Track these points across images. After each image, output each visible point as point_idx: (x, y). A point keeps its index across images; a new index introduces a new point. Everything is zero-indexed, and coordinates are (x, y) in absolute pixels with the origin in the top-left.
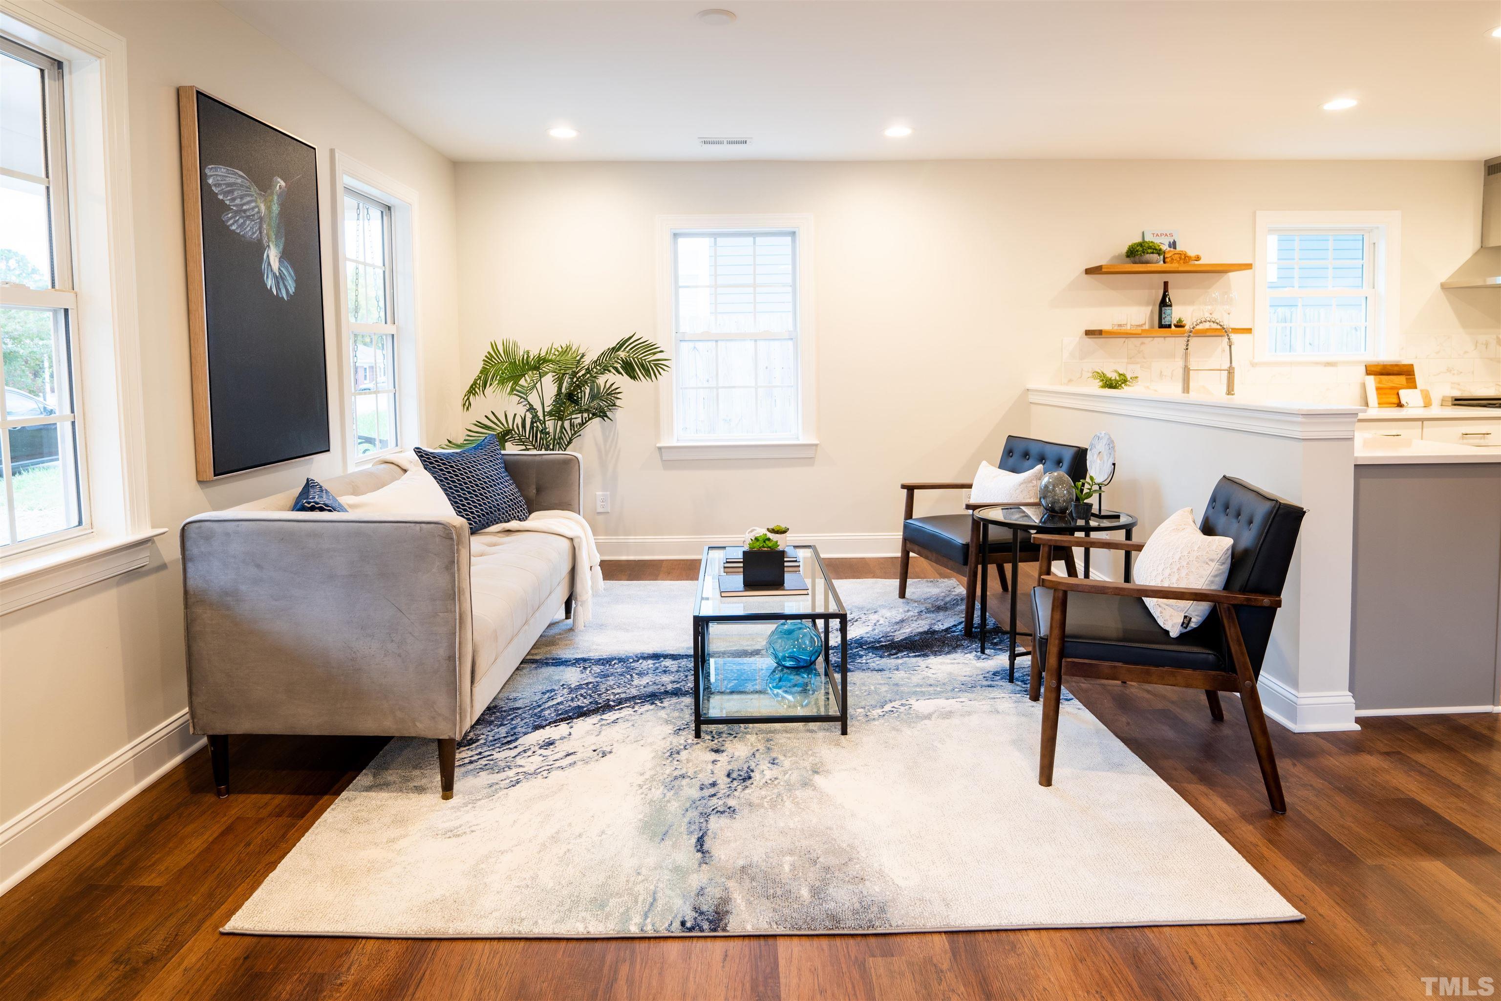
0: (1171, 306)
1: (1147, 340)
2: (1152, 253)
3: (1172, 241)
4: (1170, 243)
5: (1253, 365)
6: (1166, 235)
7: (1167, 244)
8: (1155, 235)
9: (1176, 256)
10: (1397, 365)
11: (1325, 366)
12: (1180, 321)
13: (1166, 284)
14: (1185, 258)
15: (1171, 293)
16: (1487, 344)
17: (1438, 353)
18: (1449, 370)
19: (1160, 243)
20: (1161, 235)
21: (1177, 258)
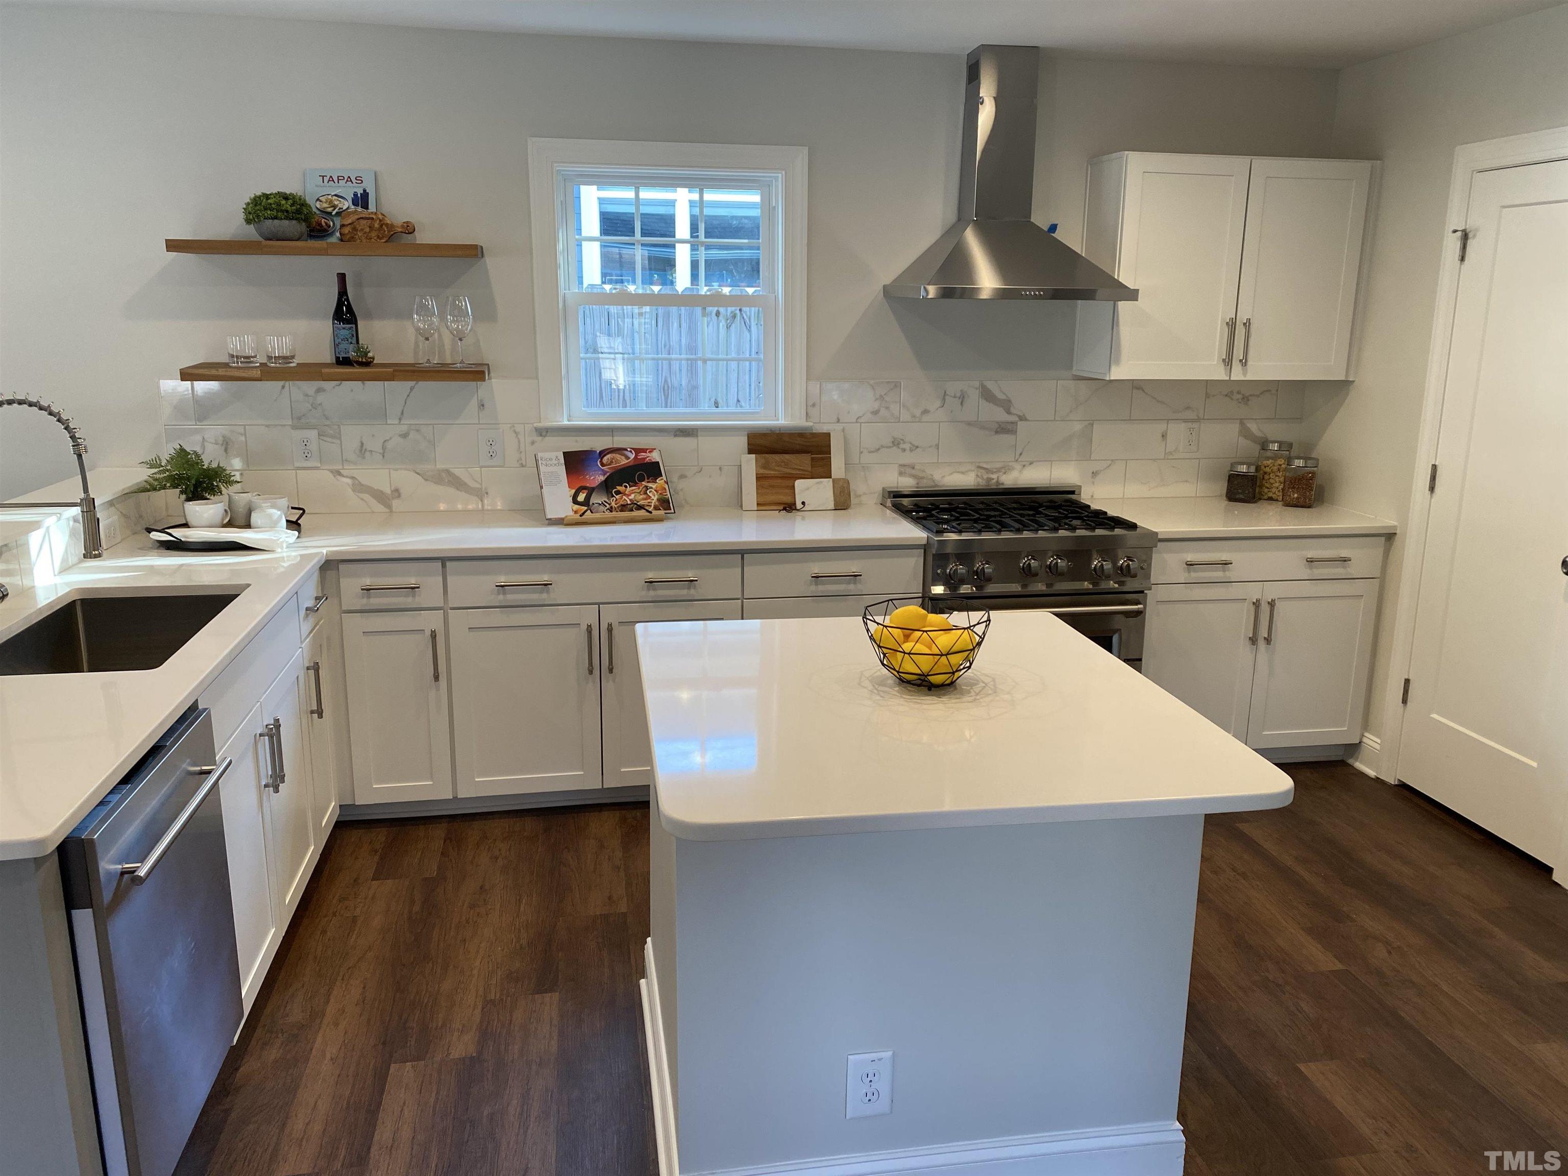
0: (350, 321)
1: (328, 385)
3: (360, 192)
4: (355, 195)
5: (541, 432)
6: (349, 179)
7: (348, 198)
8: (326, 179)
9: (365, 222)
10: (801, 435)
11: (675, 436)
12: (369, 349)
13: (342, 277)
14: (380, 228)
15: (352, 295)
16: (962, 398)
17: (876, 413)
18: (896, 443)
19: (336, 195)
20: (338, 179)
21: (370, 227)
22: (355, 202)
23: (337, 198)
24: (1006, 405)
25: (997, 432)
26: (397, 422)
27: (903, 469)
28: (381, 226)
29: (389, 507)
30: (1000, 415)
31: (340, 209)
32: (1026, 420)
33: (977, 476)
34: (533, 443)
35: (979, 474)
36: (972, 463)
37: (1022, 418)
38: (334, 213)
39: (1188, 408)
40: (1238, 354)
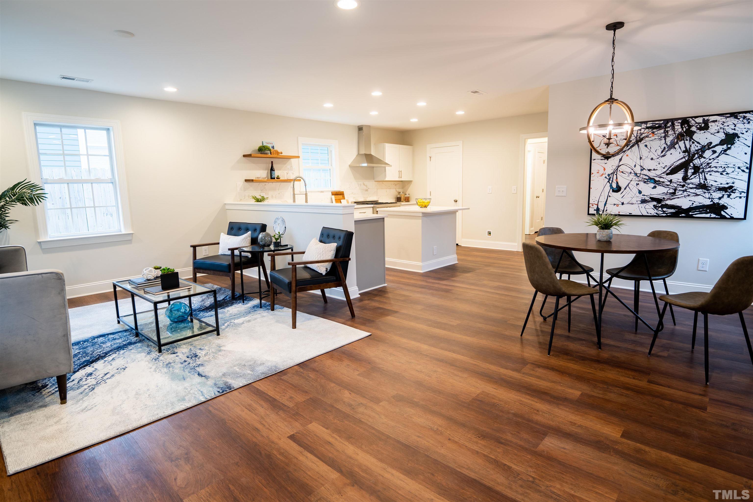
0: (274, 171)
1: (269, 182)
2: (268, 150)
6: (270, 143)
7: (271, 147)
8: (267, 143)
9: (275, 151)
10: (339, 192)
12: (278, 176)
13: (272, 162)
14: (277, 153)
15: (274, 166)
16: (361, 185)
17: (349, 188)
18: (352, 193)
19: (269, 146)
24: (366, 186)
25: (366, 191)
26: (279, 192)
27: (354, 198)
30: (366, 188)
33: (364, 199)
37: (369, 189)
39: (389, 186)
40: (400, 176)
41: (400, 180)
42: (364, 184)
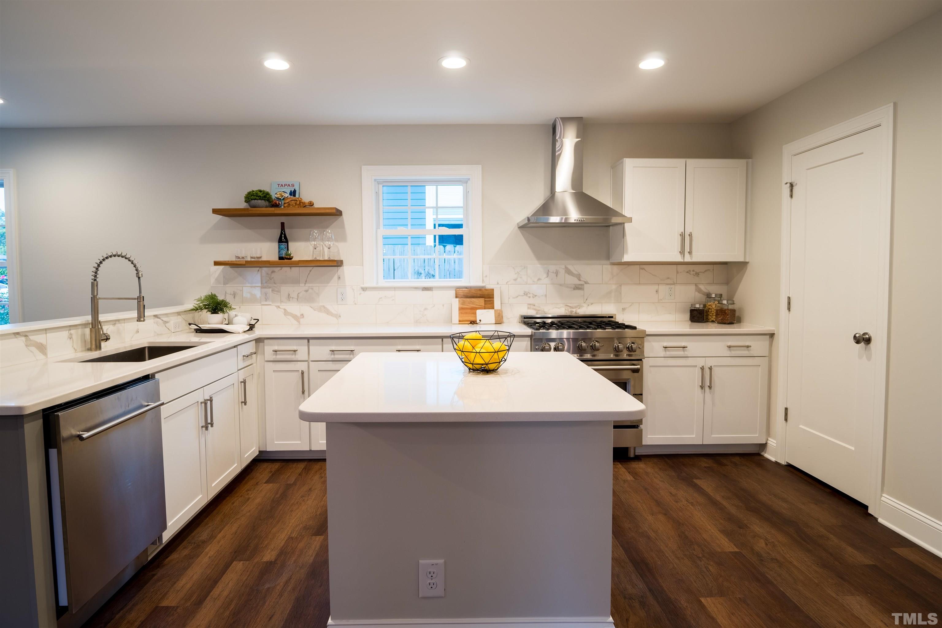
0: (287, 242)
1: (276, 269)
3: (293, 190)
4: (291, 191)
5: (364, 289)
6: (289, 185)
7: (288, 192)
8: (280, 186)
9: (293, 202)
10: (480, 290)
11: (423, 290)
12: (291, 254)
13: (283, 224)
15: (287, 231)
16: (557, 273)
17: (515, 280)
18: (526, 294)
19: (283, 192)
20: (285, 185)
21: (295, 204)
22: (291, 194)
23: (283, 193)
24: (579, 277)
25: (574, 289)
26: (303, 285)
27: (530, 306)
28: (300, 203)
29: (299, 322)
30: (576, 281)
31: (284, 197)
32: (588, 283)
33: (566, 309)
34: (360, 294)
35: (567, 309)
36: (563, 303)
37: (586, 283)
38: (282, 199)
39: (668, 278)
40: (687, 249)
41: (688, 259)
42: (568, 272)
